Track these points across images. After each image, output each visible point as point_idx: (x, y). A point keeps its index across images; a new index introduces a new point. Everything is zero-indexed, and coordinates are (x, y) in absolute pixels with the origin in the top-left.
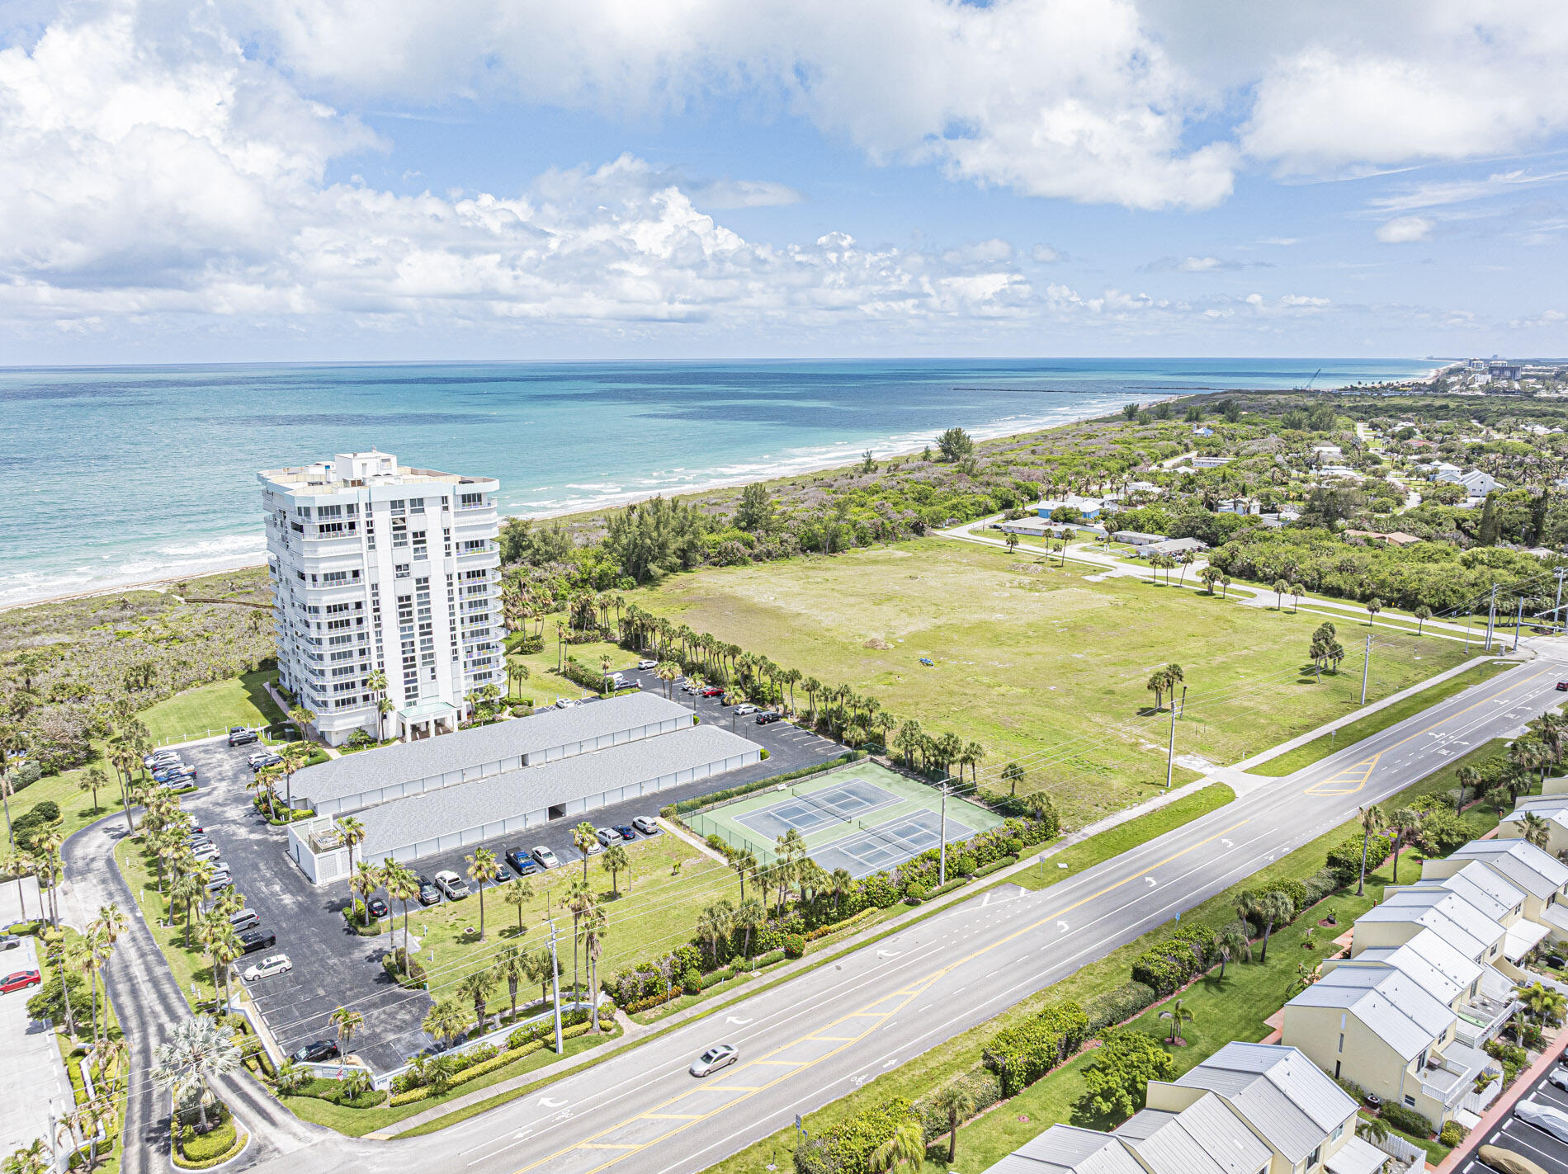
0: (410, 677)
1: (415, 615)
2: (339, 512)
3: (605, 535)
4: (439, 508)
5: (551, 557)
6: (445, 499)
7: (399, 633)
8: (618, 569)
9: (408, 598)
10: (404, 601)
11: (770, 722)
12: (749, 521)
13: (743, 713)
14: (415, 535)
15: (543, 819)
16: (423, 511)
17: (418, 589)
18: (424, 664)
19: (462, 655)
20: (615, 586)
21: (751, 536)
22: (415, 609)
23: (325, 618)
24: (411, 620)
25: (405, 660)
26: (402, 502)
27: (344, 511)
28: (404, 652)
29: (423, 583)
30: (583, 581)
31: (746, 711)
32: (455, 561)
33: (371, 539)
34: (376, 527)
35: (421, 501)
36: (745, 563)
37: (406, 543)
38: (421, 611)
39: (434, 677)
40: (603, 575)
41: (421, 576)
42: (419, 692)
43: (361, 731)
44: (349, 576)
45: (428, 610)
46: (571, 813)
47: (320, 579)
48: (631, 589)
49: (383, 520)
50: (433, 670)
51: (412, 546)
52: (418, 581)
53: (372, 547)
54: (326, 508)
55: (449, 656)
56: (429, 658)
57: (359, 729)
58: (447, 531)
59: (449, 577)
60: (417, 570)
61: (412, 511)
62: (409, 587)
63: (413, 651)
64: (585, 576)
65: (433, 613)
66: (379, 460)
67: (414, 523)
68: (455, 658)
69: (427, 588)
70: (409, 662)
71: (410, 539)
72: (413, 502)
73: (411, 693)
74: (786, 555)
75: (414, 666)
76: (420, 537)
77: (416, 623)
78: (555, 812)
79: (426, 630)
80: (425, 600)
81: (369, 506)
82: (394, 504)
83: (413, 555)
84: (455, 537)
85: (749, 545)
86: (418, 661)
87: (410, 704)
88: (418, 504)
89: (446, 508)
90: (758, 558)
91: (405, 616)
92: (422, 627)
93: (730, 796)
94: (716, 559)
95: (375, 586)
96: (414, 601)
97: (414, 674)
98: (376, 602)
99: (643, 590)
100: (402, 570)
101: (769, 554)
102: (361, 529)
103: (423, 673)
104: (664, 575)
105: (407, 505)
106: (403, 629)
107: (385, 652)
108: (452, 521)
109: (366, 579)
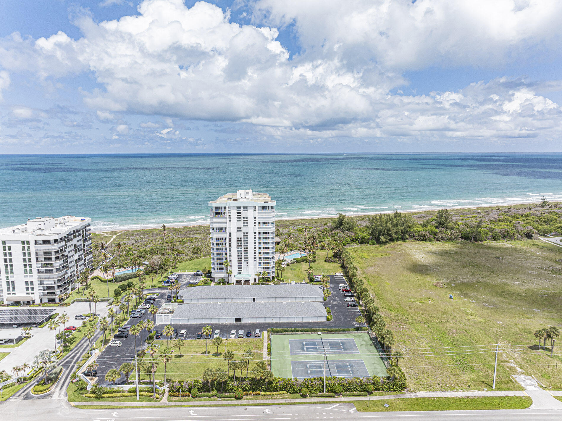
0: (240, 264)
1: (243, 244)
2: (222, 209)
3: (369, 224)
4: (253, 210)
5: (349, 229)
6: (255, 207)
7: (237, 249)
8: (370, 237)
9: (241, 238)
10: (239, 239)
11: (351, 306)
12: (440, 224)
13: (347, 301)
14: (244, 218)
15: (233, 321)
16: (247, 210)
17: (244, 236)
18: (244, 261)
19: (258, 259)
20: (368, 243)
21: (437, 230)
22: (243, 242)
23: (215, 241)
24: (241, 246)
25: (238, 258)
26: (240, 207)
27: (223, 209)
28: (238, 256)
29: (246, 234)
30: (356, 240)
31: (348, 300)
32: (257, 228)
33: (230, 218)
34: (231, 214)
35: (247, 207)
36: (430, 241)
37: (241, 221)
38: (244, 243)
39: (247, 266)
40: (363, 238)
41: (246, 232)
42: (242, 269)
43: (223, 279)
44: (224, 229)
45: (247, 243)
46: (243, 322)
47: (215, 229)
48: (373, 245)
49: (234, 212)
50: (247, 263)
51: (243, 222)
52: (244, 233)
53: (230, 221)
54: (218, 207)
55: (253, 259)
56: (246, 259)
57: (223, 278)
58: (255, 218)
59: (255, 233)
60: (244, 229)
61: (244, 210)
62: (241, 235)
63: (241, 256)
64: (357, 238)
65: (249, 244)
66: (245, 193)
67: (244, 214)
68: (255, 261)
69: (247, 236)
70: (240, 259)
71: (242, 219)
72: (244, 207)
73: (240, 270)
74: (451, 240)
75: (241, 261)
76: (246, 219)
77: (243, 247)
78: (238, 320)
79: (246, 249)
80: (246, 239)
81: (230, 208)
82: (237, 207)
83: (243, 225)
84: (258, 220)
85: (436, 234)
86: (243, 259)
87: (239, 273)
88: (246, 208)
89: (255, 210)
90: (438, 240)
91: (239, 244)
92: (245, 248)
93: (298, 331)
94: (417, 238)
95: (230, 233)
96: (243, 240)
97: (241, 263)
98: (230, 238)
99: (378, 246)
100: (239, 229)
101: (443, 238)
102: (227, 215)
103: (244, 264)
104: (386, 242)
105: (242, 209)
106: (238, 248)
107: (232, 255)
108: (257, 215)
109: (227, 231)
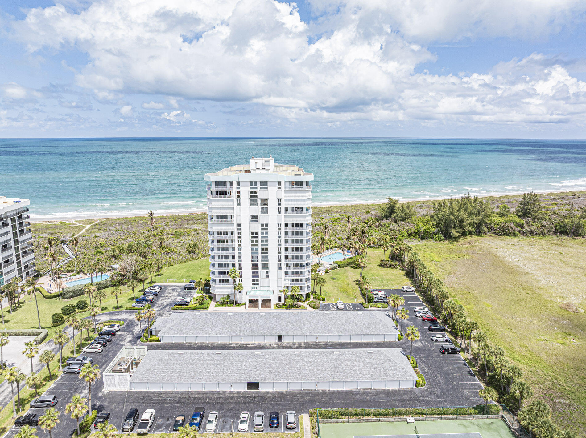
0: (255, 275)
1: (260, 243)
2: (226, 185)
3: (433, 212)
4: (276, 188)
5: (404, 219)
6: (279, 183)
7: (250, 251)
8: (435, 230)
9: (256, 233)
10: (254, 235)
11: (449, 353)
12: (524, 213)
13: (436, 341)
14: (262, 200)
15: (243, 388)
16: (267, 188)
17: (262, 229)
18: (262, 268)
19: (284, 267)
20: (432, 238)
21: (523, 221)
22: (260, 239)
23: (216, 238)
24: (257, 245)
25: (253, 265)
26: (256, 183)
27: (228, 185)
28: (252, 261)
29: (265, 226)
30: (416, 233)
31: (439, 339)
32: (283, 217)
33: (239, 201)
34: (241, 194)
35: (266, 183)
36: (515, 235)
37: (257, 205)
38: (262, 241)
39: (267, 276)
40: (426, 232)
41: (264, 222)
42: (259, 282)
43: (229, 297)
44: (229, 218)
45: (267, 241)
46: (263, 389)
47: (215, 218)
48: (440, 241)
49: (245, 191)
50: (267, 273)
51: (260, 207)
52: (262, 225)
53: (239, 205)
54: (219, 182)
55: (277, 267)
56: (266, 266)
57: (228, 295)
58: (279, 200)
59: (280, 225)
60: (262, 219)
61: (261, 188)
62: (257, 227)
63: (258, 261)
64: (417, 231)
65: (269, 243)
66: (264, 161)
67: (261, 194)
68: (280, 269)
69: (267, 229)
70: (255, 266)
71: (259, 202)
72: (261, 182)
73: (255, 283)
74: (543, 234)
75: (258, 269)
76: (265, 202)
77: (260, 247)
78: (253, 385)
79: (265, 251)
80: (265, 236)
81: (238, 183)
82: (251, 183)
83: (260, 211)
84: (284, 205)
85: (521, 226)
86: (260, 267)
87: (254, 288)
88: (265, 184)
89: (279, 188)
90: (524, 234)
91: (254, 243)
92: (263, 249)
93: (368, 415)
94: (497, 231)
95: (239, 225)
96: (259, 235)
97: (257, 273)
98: (239, 233)
99: (447, 242)
100: (254, 218)
101: (532, 232)
102: (234, 194)
103: (262, 273)
104: (459, 237)
105: (259, 184)
106: (253, 249)
107: (243, 259)
108: (282, 195)
109: (235, 221)
